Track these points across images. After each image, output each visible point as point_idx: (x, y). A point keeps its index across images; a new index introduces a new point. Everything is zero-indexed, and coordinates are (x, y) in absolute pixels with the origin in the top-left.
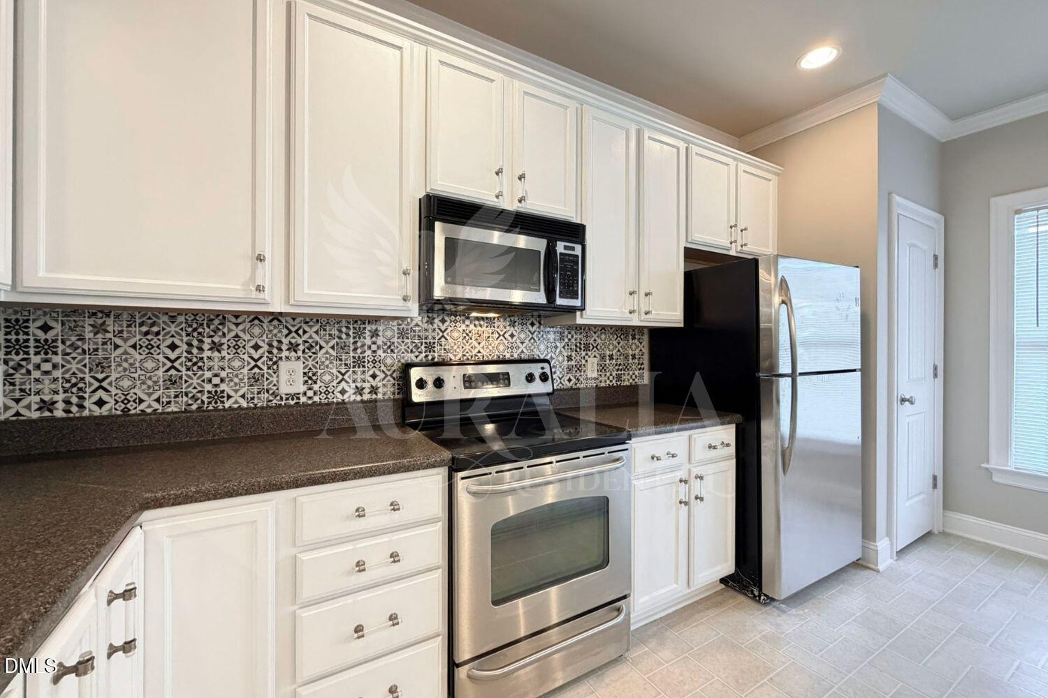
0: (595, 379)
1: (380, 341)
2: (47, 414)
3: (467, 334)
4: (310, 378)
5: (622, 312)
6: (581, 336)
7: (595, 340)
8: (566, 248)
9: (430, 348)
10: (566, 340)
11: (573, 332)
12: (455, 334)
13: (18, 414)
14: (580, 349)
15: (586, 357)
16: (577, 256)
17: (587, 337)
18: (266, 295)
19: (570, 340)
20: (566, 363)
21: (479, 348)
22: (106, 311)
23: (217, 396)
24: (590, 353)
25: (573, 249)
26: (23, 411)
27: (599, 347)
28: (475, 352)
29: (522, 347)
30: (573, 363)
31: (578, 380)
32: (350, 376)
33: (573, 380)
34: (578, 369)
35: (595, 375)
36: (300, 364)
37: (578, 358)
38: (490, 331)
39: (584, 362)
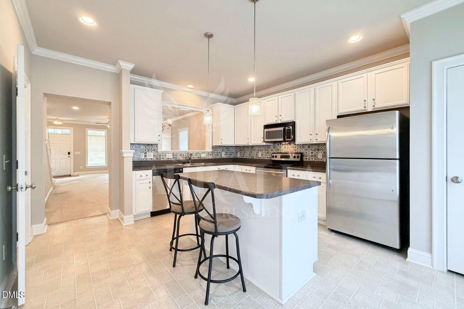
0: (321, 159)
1: (271, 149)
3: (285, 147)
4: (262, 155)
5: (308, 140)
6: (316, 147)
7: (321, 148)
8: (288, 128)
9: (278, 150)
10: (311, 148)
11: (313, 146)
12: (283, 147)
14: (316, 150)
15: (318, 153)
17: (318, 147)
19: (312, 148)
20: (311, 154)
21: (288, 150)
22: (245, 146)
23: (253, 157)
24: (319, 151)
25: (290, 128)
27: (323, 150)
28: (287, 151)
29: (298, 150)
30: (313, 154)
31: (315, 159)
32: (267, 155)
33: (313, 159)
34: (315, 156)
35: (321, 158)
36: (261, 153)
37: (315, 153)
38: (290, 146)
39: (317, 154)
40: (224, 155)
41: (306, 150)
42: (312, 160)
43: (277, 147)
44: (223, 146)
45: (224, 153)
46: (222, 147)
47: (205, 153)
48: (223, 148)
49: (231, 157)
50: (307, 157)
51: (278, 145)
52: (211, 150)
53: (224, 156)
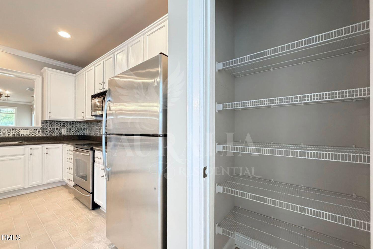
40: (64, 132)
44: (64, 122)
45: (66, 130)
46: (62, 123)
47: (28, 129)
48: (64, 124)
49: (78, 134)
52: (40, 126)
53: (66, 133)
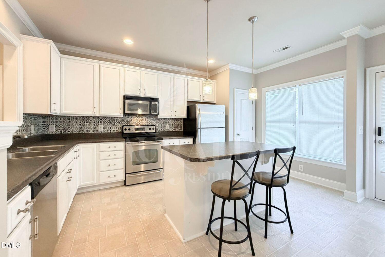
1: (118, 121)
2: (61, 133)
3: (137, 120)
4: (104, 128)
5: (170, 115)
7: (168, 121)
8: (154, 103)
9: (129, 122)
10: (161, 121)
11: (162, 119)
12: (134, 120)
13: (57, 133)
14: (164, 123)
16: (157, 105)
17: (166, 120)
18: (96, 114)
20: (160, 126)
21: (139, 123)
23: (87, 131)
24: (167, 124)
25: (156, 103)
26: (58, 132)
27: (169, 123)
28: (138, 123)
29: (150, 123)
30: (162, 126)
31: (164, 130)
32: (112, 128)
33: (163, 130)
34: (164, 127)
35: (168, 129)
36: (102, 125)
37: (164, 125)
38: (142, 119)
39: (165, 126)
41: (157, 123)
42: (161, 131)
43: (127, 120)
50: (158, 129)
51: (128, 117)
